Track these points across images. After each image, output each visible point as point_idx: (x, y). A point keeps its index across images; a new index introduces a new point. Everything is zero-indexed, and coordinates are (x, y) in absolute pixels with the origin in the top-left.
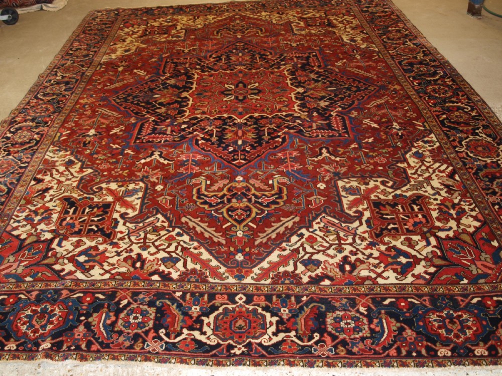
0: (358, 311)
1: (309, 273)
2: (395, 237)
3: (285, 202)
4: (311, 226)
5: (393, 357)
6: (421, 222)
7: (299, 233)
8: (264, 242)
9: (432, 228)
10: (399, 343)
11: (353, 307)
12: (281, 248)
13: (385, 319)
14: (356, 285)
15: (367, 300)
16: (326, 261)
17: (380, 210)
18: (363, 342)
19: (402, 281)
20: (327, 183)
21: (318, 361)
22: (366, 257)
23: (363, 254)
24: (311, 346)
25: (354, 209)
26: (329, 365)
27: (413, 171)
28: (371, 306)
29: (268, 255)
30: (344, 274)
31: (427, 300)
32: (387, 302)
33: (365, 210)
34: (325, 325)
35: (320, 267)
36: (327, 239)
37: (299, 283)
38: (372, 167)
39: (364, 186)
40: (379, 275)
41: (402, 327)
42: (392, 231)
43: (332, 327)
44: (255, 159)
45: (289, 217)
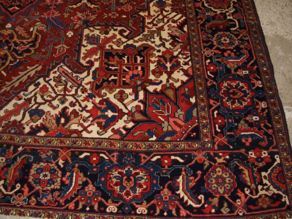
0: (57, 164)
1: (32, 124)
2: (111, 90)
3: (36, 51)
4: (48, 76)
5: (71, 210)
6: (138, 75)
7: (36, 82)
8: (7, 90)
9: (144, 82)
10: (79, 197)
11: (55, 160)
12: (18, 97)
13: (76, 173)
14: (64, 137)
15: (67, 154)
16: (48, 112)
17: (109, 61)
18: (52, 194)
19: (101, 135)
20: (75, 31)
21: (13, 210)
22: (81, 109)
23: (80, 105)
24: (11, 196)
25: (88, 59)
26: (21, 214)
27: (150, 21)
28: (69, 159)
29: (6, 104)
30: (58, 126)
31: (115, 156)
32: (82, 156)
33: (96, 60)
34: (28, 176)
35: (42, 118)
36: (56, 89)
37: (21, 133)
38: (117, 15)
39: (104, 35)
40: (85, 129)
41: (87, 181)
42: (111, 83)
43: (32, 178)
44: (27, 5)
45: (34, 65)
